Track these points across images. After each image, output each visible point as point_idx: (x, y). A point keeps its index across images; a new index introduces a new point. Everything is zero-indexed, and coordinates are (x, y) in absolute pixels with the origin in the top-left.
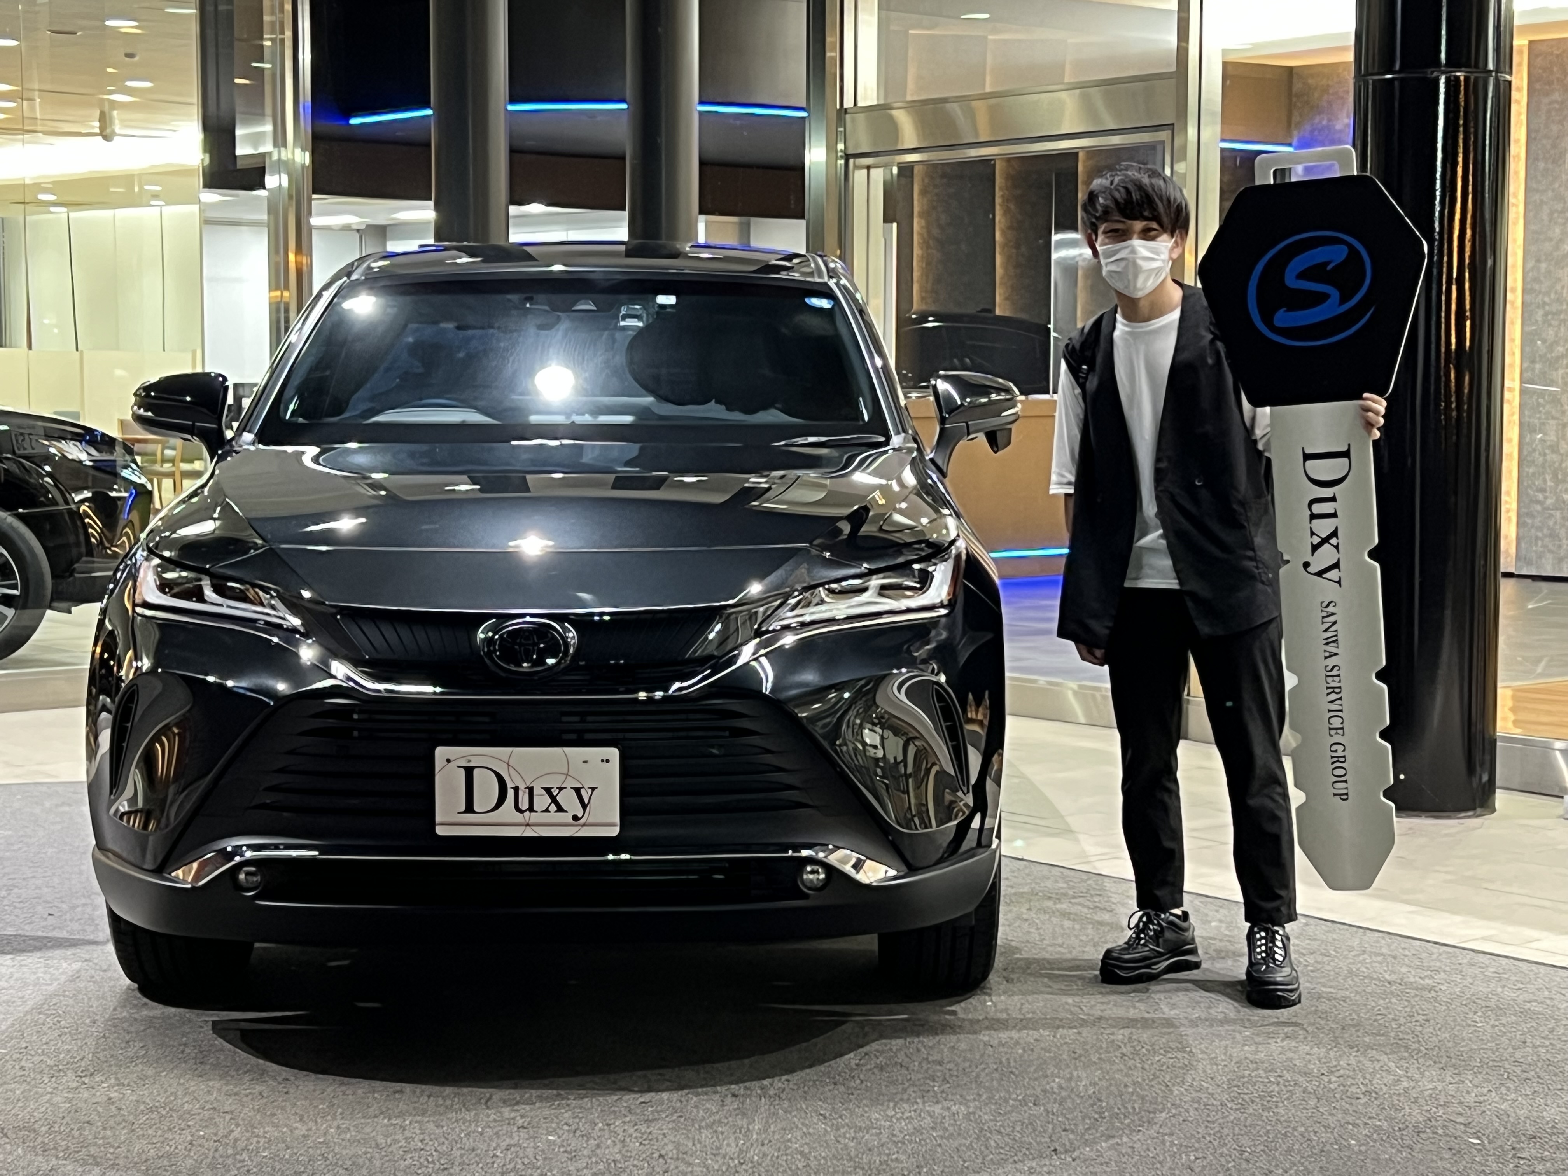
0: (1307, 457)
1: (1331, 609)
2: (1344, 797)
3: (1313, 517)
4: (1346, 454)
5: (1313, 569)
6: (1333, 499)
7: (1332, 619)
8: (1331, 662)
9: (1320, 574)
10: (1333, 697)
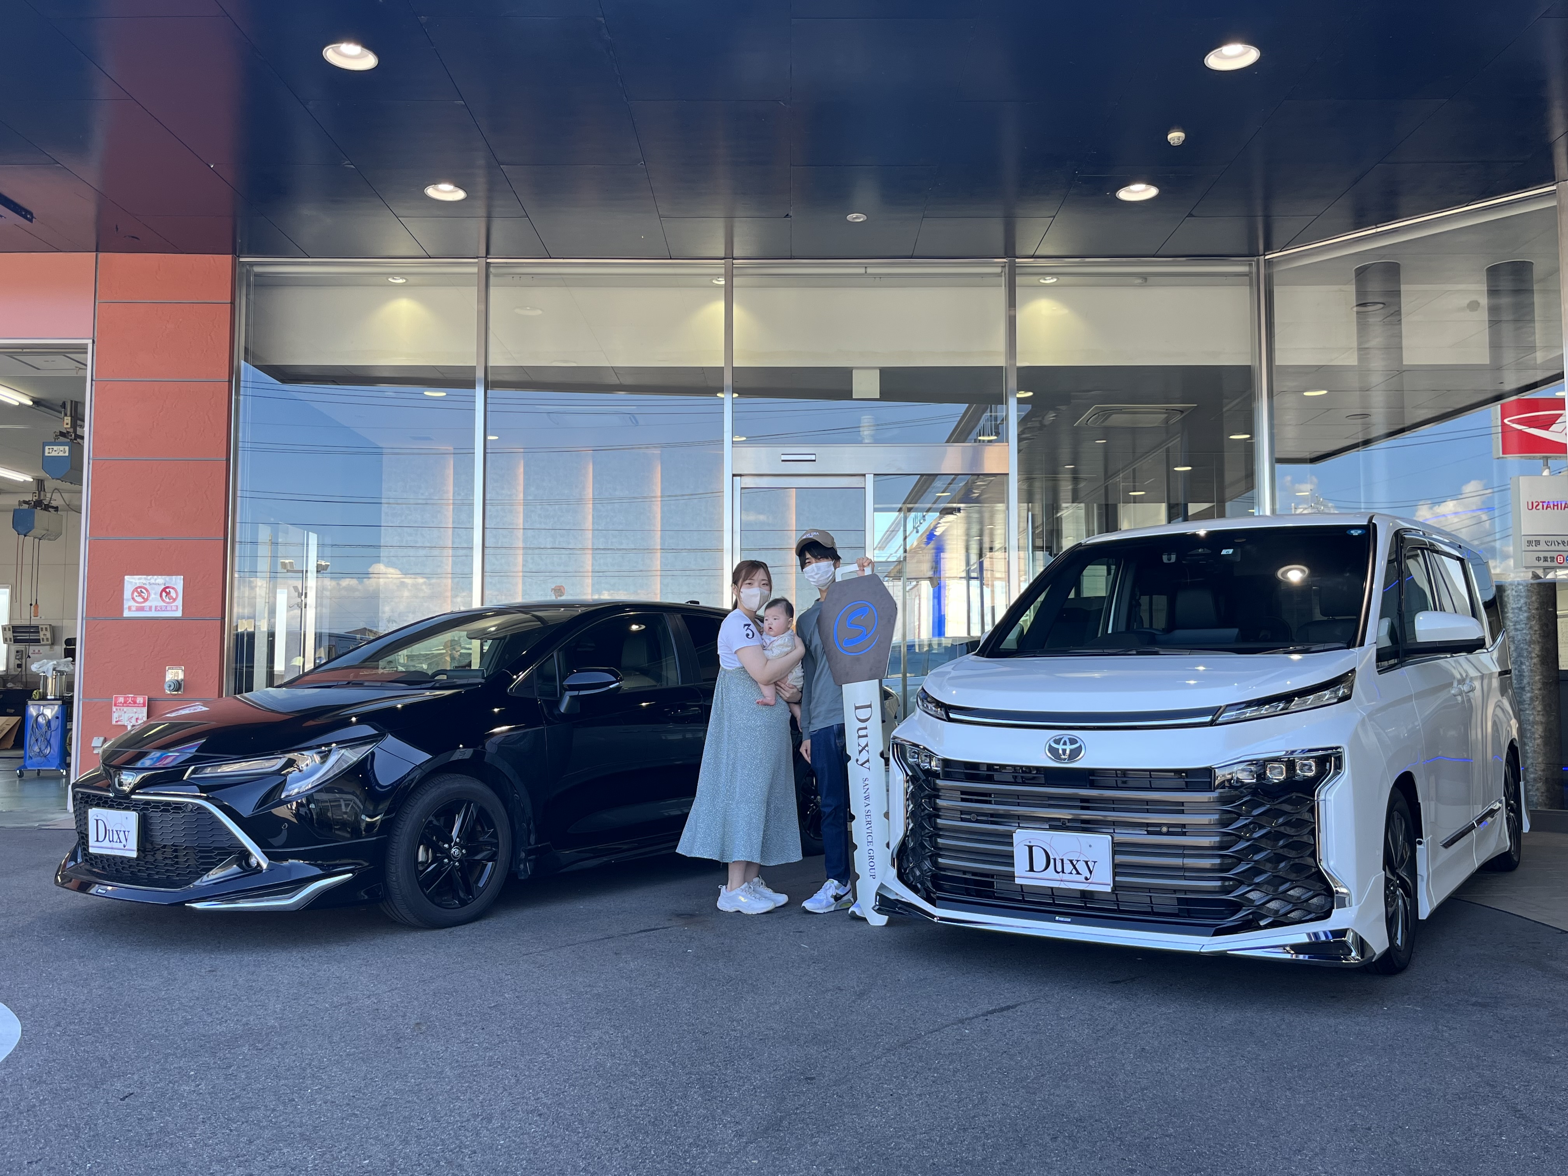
0: (857, 708)
1: (866, 782)
2: (874, 877)
3: (859, 737)
4: (870, 706)
5: (860, 763)
6: (866, 728)
7: (867, 787)
8: (868, 808)
9: (862, 765)
10: (869, 826)
